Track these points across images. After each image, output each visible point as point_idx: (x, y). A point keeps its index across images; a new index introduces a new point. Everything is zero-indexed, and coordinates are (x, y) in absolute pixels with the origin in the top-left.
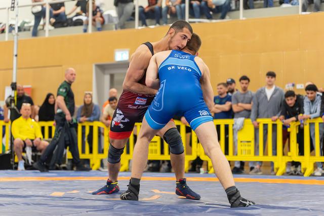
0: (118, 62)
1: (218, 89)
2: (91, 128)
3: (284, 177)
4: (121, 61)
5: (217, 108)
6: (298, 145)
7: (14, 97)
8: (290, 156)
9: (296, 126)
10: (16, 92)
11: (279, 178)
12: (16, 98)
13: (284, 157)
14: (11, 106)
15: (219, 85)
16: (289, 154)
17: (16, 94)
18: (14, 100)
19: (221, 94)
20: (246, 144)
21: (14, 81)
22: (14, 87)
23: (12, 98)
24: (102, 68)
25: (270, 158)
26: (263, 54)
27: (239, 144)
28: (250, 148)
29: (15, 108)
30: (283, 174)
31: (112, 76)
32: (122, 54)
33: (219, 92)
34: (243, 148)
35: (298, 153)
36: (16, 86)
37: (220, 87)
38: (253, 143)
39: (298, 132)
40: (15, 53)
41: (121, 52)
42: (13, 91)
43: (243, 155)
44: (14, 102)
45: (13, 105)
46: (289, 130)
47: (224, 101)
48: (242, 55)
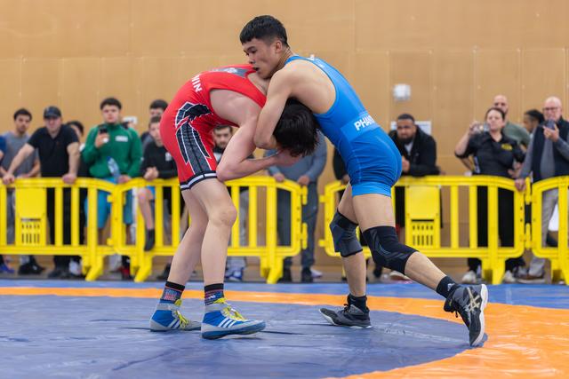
3: (100, 283)
9: (123, 193)
11: (90, 285)
13: (100, 248)
20: (32, 223)
25: (74, 249)
27: (18, 224)
28: (39, 231)
30: (99, 279)
34: (25, 231)
38: (44, 223)
39: (125, 203)
43: (25, 244)
48: (24, 60)
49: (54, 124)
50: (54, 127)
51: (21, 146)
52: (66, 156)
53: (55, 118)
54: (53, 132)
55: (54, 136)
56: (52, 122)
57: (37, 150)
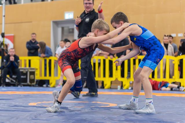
0: (67, 19)
6: (179, 71)
7: (3, 42)
8: (174, 79)
16: (173, 77)
21: (3, 32)
22: (3, 35)
24: (56, 23)
26: (157, 15)
31: (63, 28)
32: (69, 15)
35: (179, 77)
36: (4, 35)
40: (3, 15)
41: (69, 14)
42: (3, 38)
44: (3, 45)
45: (2, 47)
46: (173, 62)
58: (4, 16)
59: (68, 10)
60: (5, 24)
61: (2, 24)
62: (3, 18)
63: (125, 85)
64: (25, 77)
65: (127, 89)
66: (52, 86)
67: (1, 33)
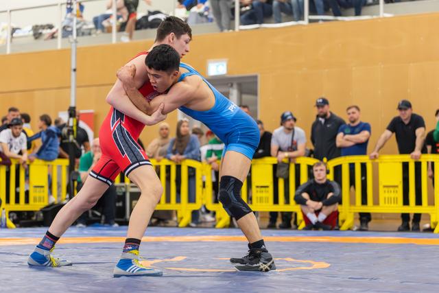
0: (213, 76)
1: (349, 114)
2: (179, 168)
4: (216, 76)
5: (347, 140)
7: (72, 127)
10: (75, 120)
12: (75, 128)
14: (69, 139)
15: (349, 108)
17: (75, 123)
18: (73, 131)
19: (353, 122)
21: (73, 105)
22: (72, 113)
23: (70, 129)
26: (411, 64)
29: (75, 141)
32: (217, 66)
33: (351, 117)
36: (75, 111)
37: (350, 111)
40: (73, 67)
41: (217, 64)
42: (71, 120)
44: (73, 134)
45: (71, 138)
47: (357, 130)
48: (382, 66)
49: (405, 113)
50: (406, 116)
51: (382, 132)
52: (415, 137)
53: (405, 109)
54: (406, 119)
55: (406, 122)
56: (403, 112)
57: (394, 134)
58: (75, 70)
59: (216, 55)
60: (77, 87)
61: (69, 87)
62: (73, 73)
63: (343, 221)
64: (120, 204)
65: (349, 229)
66: (183, 223)
67: (68, 108)
